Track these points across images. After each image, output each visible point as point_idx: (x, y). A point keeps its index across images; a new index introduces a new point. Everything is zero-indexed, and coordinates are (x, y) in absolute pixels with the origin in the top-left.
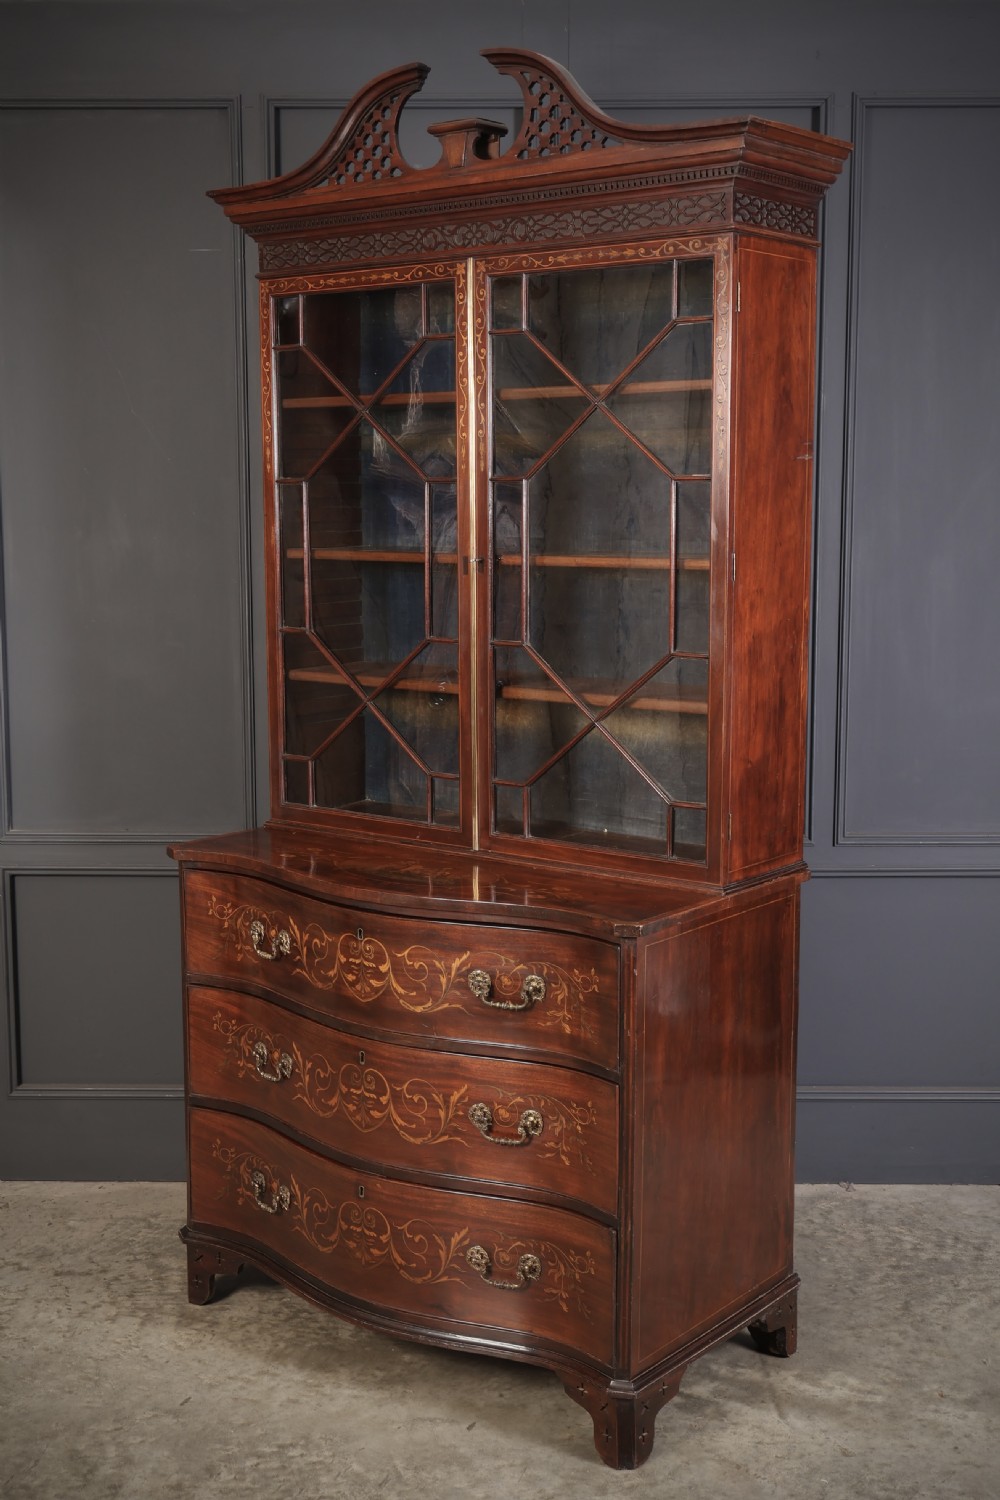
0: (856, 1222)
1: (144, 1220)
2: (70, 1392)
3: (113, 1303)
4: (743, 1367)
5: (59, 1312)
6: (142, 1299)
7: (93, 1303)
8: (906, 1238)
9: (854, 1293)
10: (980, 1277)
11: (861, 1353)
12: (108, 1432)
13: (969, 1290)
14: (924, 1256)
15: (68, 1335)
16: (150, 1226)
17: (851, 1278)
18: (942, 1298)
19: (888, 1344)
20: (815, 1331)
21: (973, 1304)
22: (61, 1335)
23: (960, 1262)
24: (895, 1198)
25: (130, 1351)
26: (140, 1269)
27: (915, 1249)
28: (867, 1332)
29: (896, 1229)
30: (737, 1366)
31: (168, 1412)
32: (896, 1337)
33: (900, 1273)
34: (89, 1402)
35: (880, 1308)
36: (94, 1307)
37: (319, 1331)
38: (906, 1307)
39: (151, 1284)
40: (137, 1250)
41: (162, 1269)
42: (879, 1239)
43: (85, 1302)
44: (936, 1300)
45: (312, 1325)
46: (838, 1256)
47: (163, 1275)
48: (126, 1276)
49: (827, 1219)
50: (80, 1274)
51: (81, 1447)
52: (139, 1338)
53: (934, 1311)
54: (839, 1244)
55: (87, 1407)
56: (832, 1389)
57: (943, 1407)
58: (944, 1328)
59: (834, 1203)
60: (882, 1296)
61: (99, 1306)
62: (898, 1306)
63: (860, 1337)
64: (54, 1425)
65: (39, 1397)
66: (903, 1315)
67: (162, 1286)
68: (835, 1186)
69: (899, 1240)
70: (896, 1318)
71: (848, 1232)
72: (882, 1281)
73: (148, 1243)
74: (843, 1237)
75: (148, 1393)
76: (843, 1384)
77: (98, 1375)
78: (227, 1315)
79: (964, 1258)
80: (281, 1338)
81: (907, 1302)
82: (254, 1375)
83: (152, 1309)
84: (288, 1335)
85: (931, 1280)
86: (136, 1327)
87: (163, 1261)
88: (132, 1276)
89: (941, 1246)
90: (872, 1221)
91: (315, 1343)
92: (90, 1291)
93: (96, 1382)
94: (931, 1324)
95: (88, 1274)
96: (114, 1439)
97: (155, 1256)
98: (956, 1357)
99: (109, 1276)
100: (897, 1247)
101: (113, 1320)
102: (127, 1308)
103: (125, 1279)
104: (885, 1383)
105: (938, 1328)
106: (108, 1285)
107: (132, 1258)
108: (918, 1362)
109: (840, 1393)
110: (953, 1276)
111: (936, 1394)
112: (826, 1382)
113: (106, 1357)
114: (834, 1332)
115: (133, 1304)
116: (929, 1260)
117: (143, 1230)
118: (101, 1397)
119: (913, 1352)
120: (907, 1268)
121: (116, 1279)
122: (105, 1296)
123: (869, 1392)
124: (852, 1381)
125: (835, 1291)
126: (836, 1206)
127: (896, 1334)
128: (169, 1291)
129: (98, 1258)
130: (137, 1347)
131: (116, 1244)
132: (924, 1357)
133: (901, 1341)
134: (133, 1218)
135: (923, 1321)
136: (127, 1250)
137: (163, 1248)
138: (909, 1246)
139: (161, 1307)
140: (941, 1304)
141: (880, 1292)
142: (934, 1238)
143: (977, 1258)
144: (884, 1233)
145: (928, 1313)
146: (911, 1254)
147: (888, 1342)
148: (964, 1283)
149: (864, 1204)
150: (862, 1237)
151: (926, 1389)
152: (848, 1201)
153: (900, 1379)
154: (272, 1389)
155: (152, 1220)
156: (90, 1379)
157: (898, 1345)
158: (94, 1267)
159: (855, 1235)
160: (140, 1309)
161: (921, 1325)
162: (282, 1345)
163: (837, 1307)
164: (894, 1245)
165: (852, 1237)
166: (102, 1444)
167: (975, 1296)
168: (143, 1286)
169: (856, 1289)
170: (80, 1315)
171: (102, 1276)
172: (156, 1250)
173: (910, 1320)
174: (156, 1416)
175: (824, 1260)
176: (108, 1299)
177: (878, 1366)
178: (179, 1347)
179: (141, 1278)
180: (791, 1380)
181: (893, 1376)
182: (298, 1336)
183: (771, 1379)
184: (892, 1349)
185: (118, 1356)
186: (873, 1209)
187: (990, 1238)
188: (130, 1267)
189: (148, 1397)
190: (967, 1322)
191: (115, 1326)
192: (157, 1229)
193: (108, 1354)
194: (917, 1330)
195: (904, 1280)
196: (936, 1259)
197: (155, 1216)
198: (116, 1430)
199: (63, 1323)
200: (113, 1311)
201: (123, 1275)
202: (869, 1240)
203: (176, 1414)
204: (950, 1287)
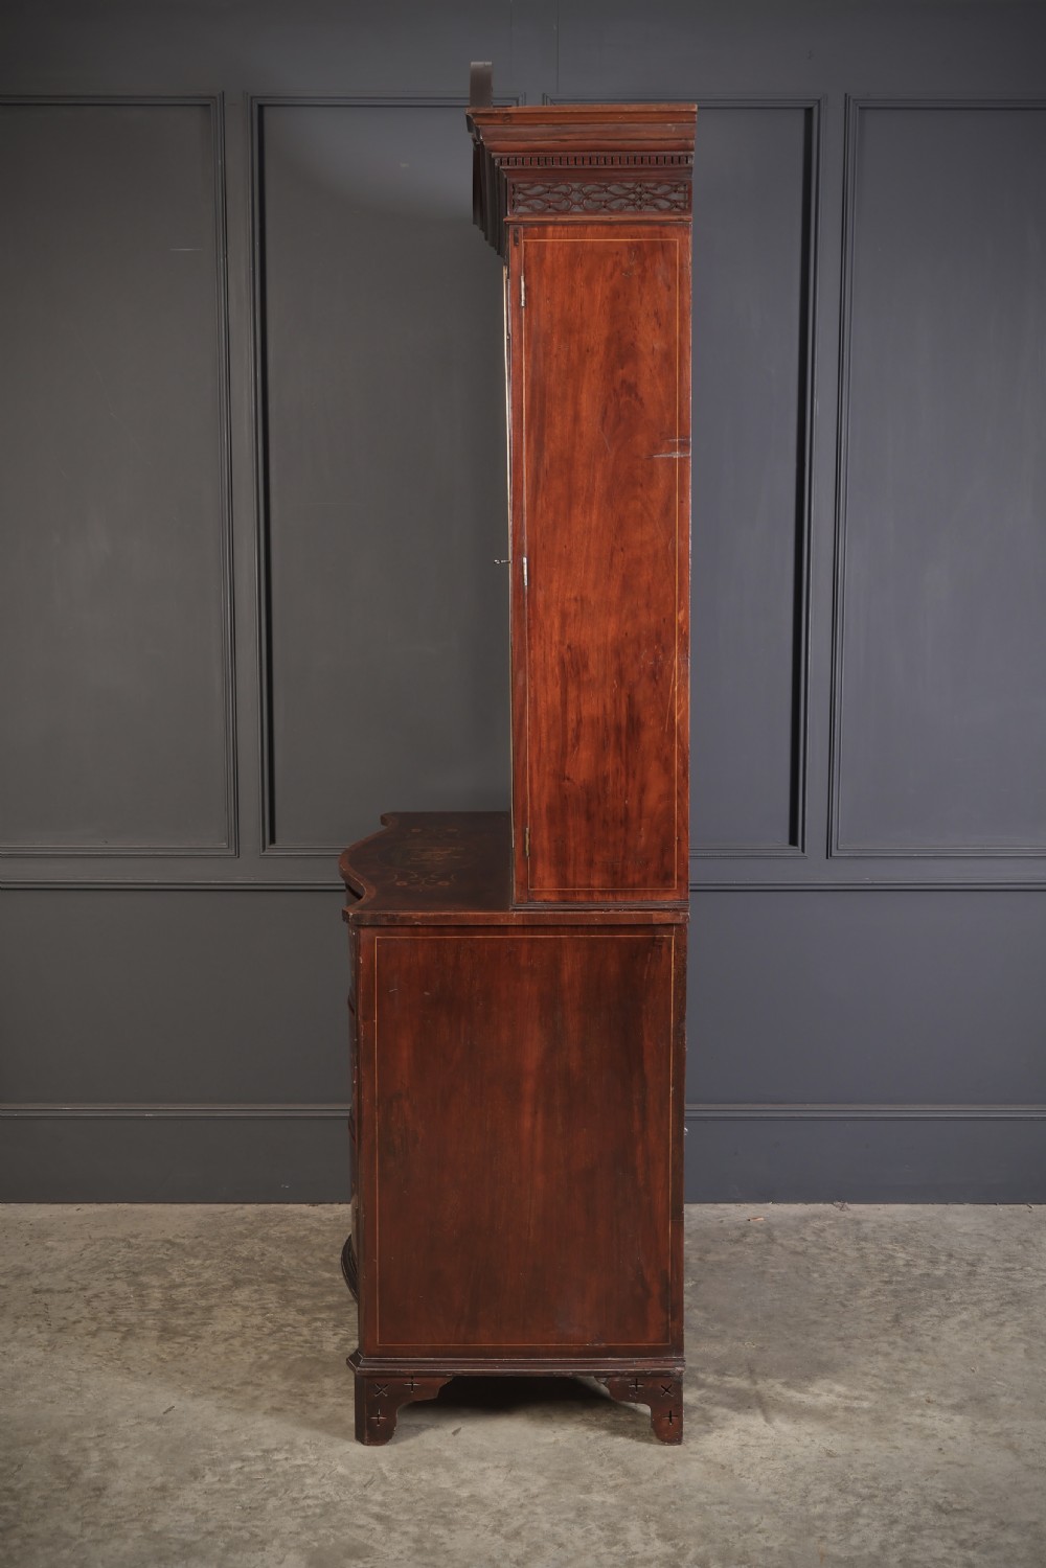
0: (848, 1239)
1: (124, 1240)
2: (52, 1402)
3: (93, 1319)
4: (730, 1376)
5: (39, 1327)
6: (123, 1315)
7: (73, 1319)
8: (900, 1255)
9: (844, 1306)
10: (972, 1291)
11: (849, 1362)
12: (90, 1438)
13: (961, 1303)
14: (917, 1272)
15: (49, 1349)
16: (130, 1246)
17: (842, 1292)
18: (933, 1311)
19: (878, 1353)
20: (803, 1342)
21: (965, 1316)
22: (41, 1349)
23: (953, 1277)
24: (888, 1216)
25: (112, 1364)
26: (120, 1287)
27: (907, 1265)
28: (856, 1343)
29: (890, 1246)
30: (724, 1374)
31: (151, 1420)
32: (885, 1347)
33: (892, 1287)
34: (71, 1411)
35: (870, 1321)
36: (74, 1323)
37: (302, 1344)
38: (897, 1319)
39: (131, 1301)
40: (117, 1268)
41: (143, 1286)
42: (872, 1256)
43: (64, 1318)
44: (928, 1313)
45: (297, 1338)
46: (829, 1272)
47: (144, 1292)
48: (107, 1294)
49: (820, 1237)
50: (59, 1292)
51: (64, 1452)
52: (120, 1352)
53: (924, 1323)
54: (832, 1260)
55: (70, 1416)
56: (819, 1395)
57: (929, 1412)
58: (934, 1339)
59: (828, 1222)
60: (872, 1309)
61: (80, 1322)
62: (888, 1319)
63: (849, 1347)
64: (36, 1433)
65: (21, 1407)
66: (893, 1327)
67: (144, 1303)
68: (828, 1207)
69: (892, 1257)
70: (886, 1330)
71: (841, 1249)
72: (873, 1295)
73: (128, 1262)
74: (833, 1255)
75: (131, 1402)
76: (830, 1391)
77: (80, 1386)
78: (210, 1329)
79: (957, 1274)
80: (265, 1351)
81: (897, 1315)
82: (237, 1385)
83: (133, 1325)
84: (273, 1348)
85: (923, 1295)
86: (118, 1341)
87: (143, 1279)
88: (112, 1293)
89: (934, 1262)
90: (865, 1239)
91: (300, 1355)
92: (70, 1308)
93: (78, 1392)
94: (921, 1335)
95: (68, 1291)
96: (97, 1445)
97: (136, 1274)
98: (944, 1365)
99: (89, 1293)
100: (890, 1263)
101: (94, 1334)
102: (108, 1323)
103: (106, 1296)
104: (872, 1390)
105: (927, 1339)
106: (88, 1302)
107: (112, 1276)
108: (906, 1370)
109: (826, 1399)
110: (945, 1291)
111: (923, 1399)
112: (815, 1389)
113: (87, 1369)
114: (823, 1343)
115: (114, 1319)
116: (921, 1275)
117: (124, 1250)
118: (83, 1406)
119: (902, 1361)
120: (898, 1282)
121: (96, 1296)
122: (85, 1312)
123: (856, 1398)
124: (839, 1388)
125: (826, 1304)
126: (830, 1225)
127: (885, 1345)
128: (151, 1307)
129: (77, 1277)
130: (118, 1360)
131: (95, 1263)
132: (912, 1365)
133: (890, 1351)
134: (113, 1239)
135: (913, 1332)
136: (106, 1269)
137: (144, 1266)
138: (901, 1262)
139: (142, 1322)
140: (931, 1316)
141: (870, 1306)
142: (928, 1255)
143: (970, 1274)
144: (877, 1250)
145: (918, 1325)
146: (904, 1270)
147: (877, 1352)
148: (956, 1297)
149: (858, 1223)
150: (853, 1254)
151: (913, 1395)
152: (843, 1219)
153: (888, 1386)
154: (256, 1398)
155: (133, 1241)
156: (71, 1390)
157: (887, 1355)
158: (73, 1285)
159: (848, 1252)
160: (120, 1324)
161: (911, 1336)
162: (266, 1357)
163: (827, 1320)
164: (886, 1261)
165: (845, 1255)
166: (85, 1450)
167: (965, 1309)
168: (122, 1303)
169: (846, 1303)
170: (60, 1330)
171: (82, 1293)
172: (137, 1269)
173: (900, 1332)
174: (139, 1423)
175: (816, 1275)
176: (88, 1316)
177: (866, 1374)
178: (162, 1360)
179: (122, 1296)
180: (779, 1388)
181: (881, 1383)
182: (282, 1349)
183: (758, 1387)
184: (880, 1358)
185: (100, 1369)
186: (867, 1228)
187: (984, 1255)
188: (110, 1285)
189: (131, 1405)
190: (957, 1332)
191: (96, 1340)
192: (137, 1249)
193: (90, 1366)
194: (906, 1341)
195: (896, 1294)
196: (928, 1275)
197: (136, 1237)
198: (99, 1436)
199: (43, 1338)
200: (94, 1326)
201: (103, 1293)
202: (862, 1256)
203: (159, 1422)
204: (942, 1301)
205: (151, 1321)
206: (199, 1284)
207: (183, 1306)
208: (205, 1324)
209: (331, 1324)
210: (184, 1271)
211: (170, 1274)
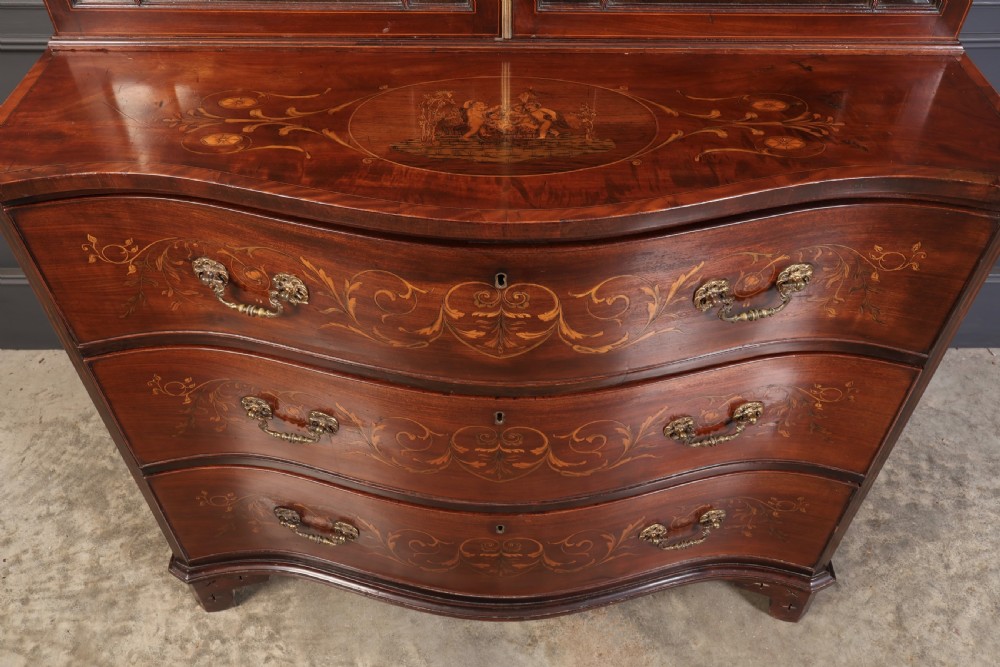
26: (48, 537)
39: (53, 572)
47: (72, 550)
48: (29, 555)
67: (66, 577)
107: (42, 509)
115: (25, 621)
179: (46, 559)
188: (37, 534)
192: (85, 445)
201: (25, 552)
205: (64, 626)
206: (135, 529)
207: (106, 584)
208: (125, 632)
209: (267, 629)
210: (123, 496)
211: (107, 504)
